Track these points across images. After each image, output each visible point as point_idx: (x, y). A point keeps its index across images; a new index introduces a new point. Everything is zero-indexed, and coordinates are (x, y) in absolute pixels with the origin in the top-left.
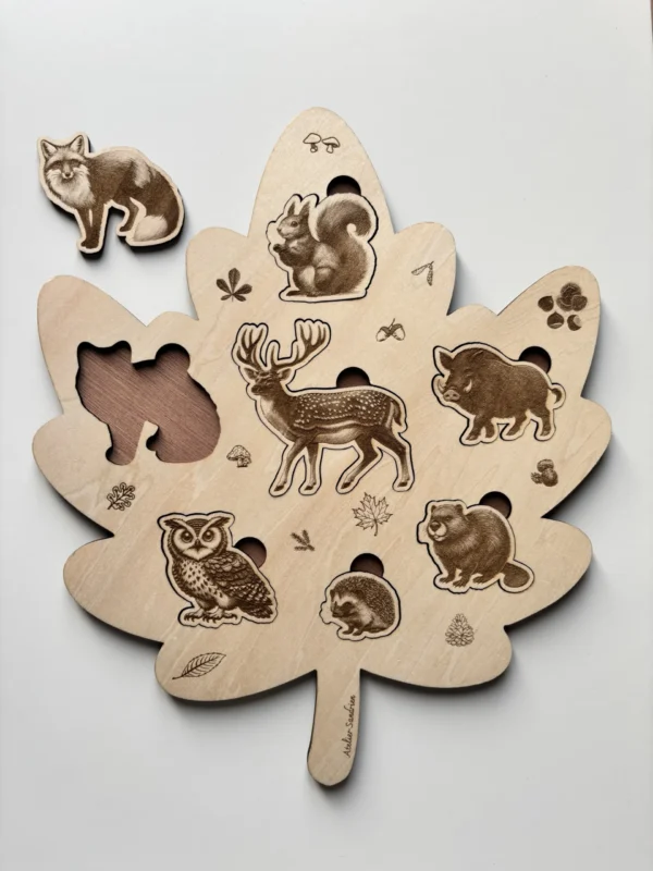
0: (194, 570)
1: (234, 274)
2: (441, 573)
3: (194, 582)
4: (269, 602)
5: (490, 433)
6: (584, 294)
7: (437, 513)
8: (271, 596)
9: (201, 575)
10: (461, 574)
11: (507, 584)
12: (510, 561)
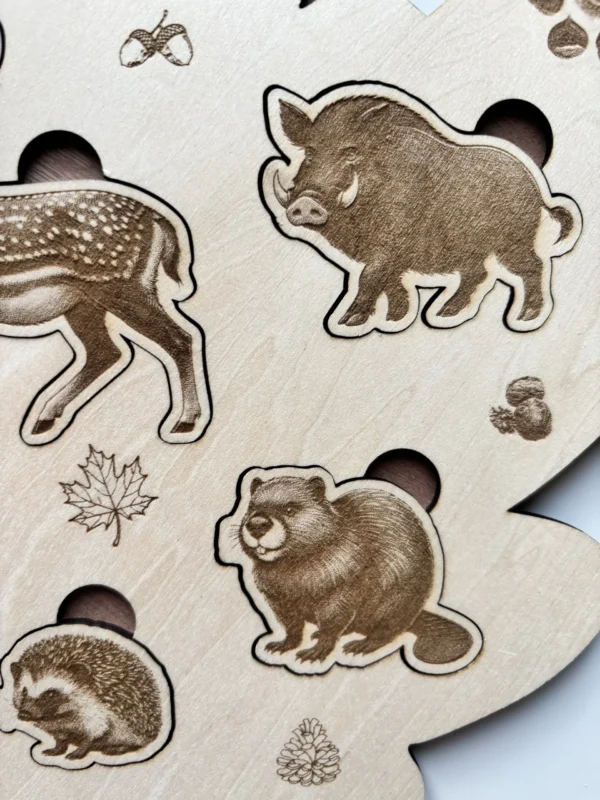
2: (269, 631)
7: (263, 497)
10: (315, 636)
11: (420, 657)
12: (430, 606)
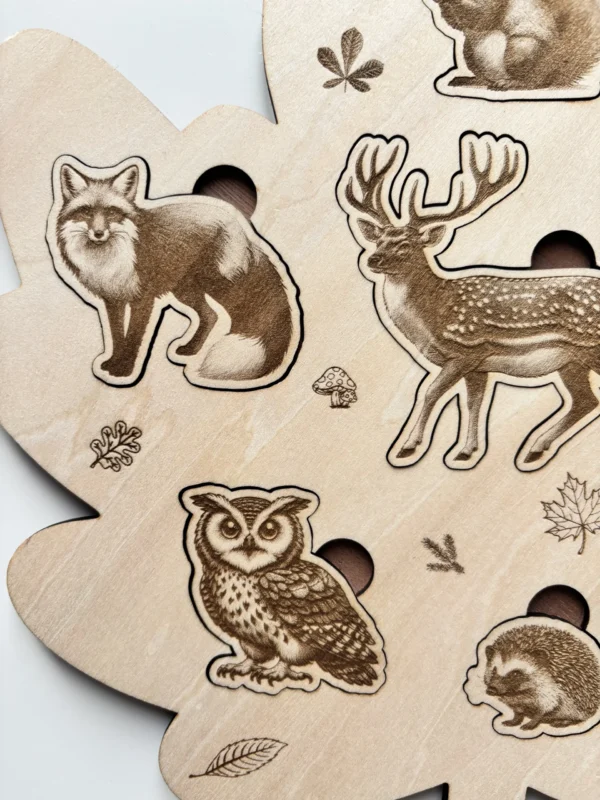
0: (240, 588)
3: (239, 612)
8: (377, 649)
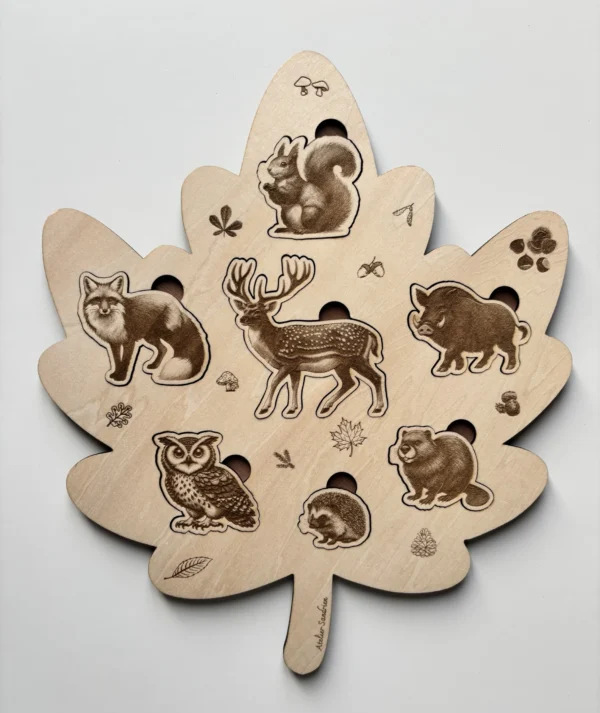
0: (185, 483)
1: (226, 211)
2: (409, 491)
3: (185, 494)
4: (252, 513)
5: (459, 367)
6: (553, 238)
7: (407, 438)
9: (191, 488)
10: (427, 493)
11: (469, 503)
12: (472, 482)
